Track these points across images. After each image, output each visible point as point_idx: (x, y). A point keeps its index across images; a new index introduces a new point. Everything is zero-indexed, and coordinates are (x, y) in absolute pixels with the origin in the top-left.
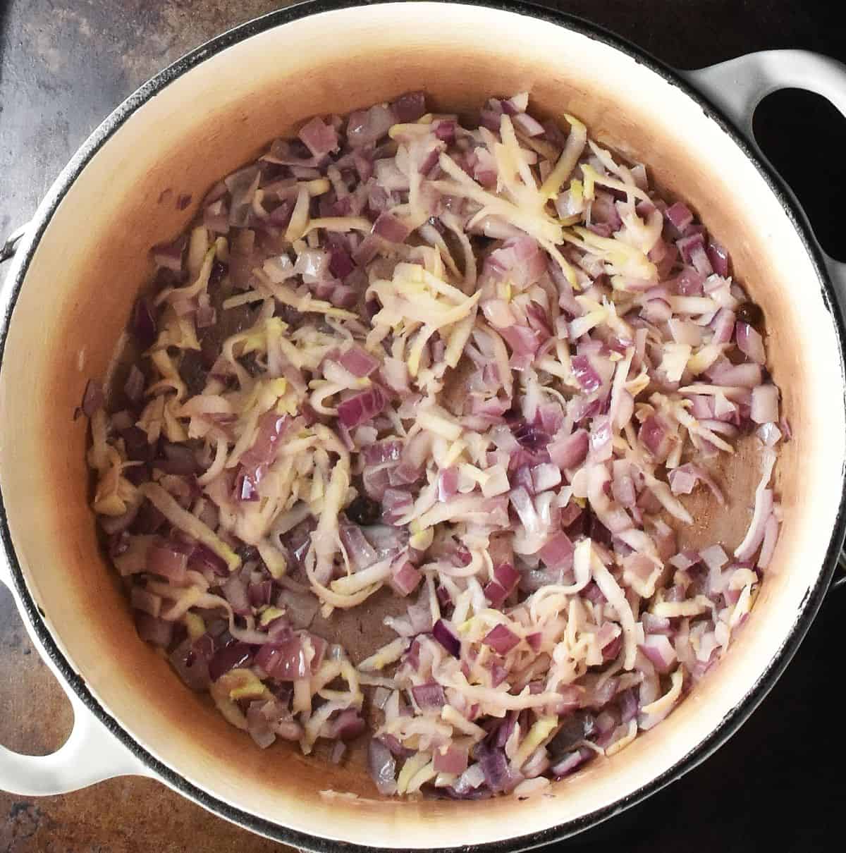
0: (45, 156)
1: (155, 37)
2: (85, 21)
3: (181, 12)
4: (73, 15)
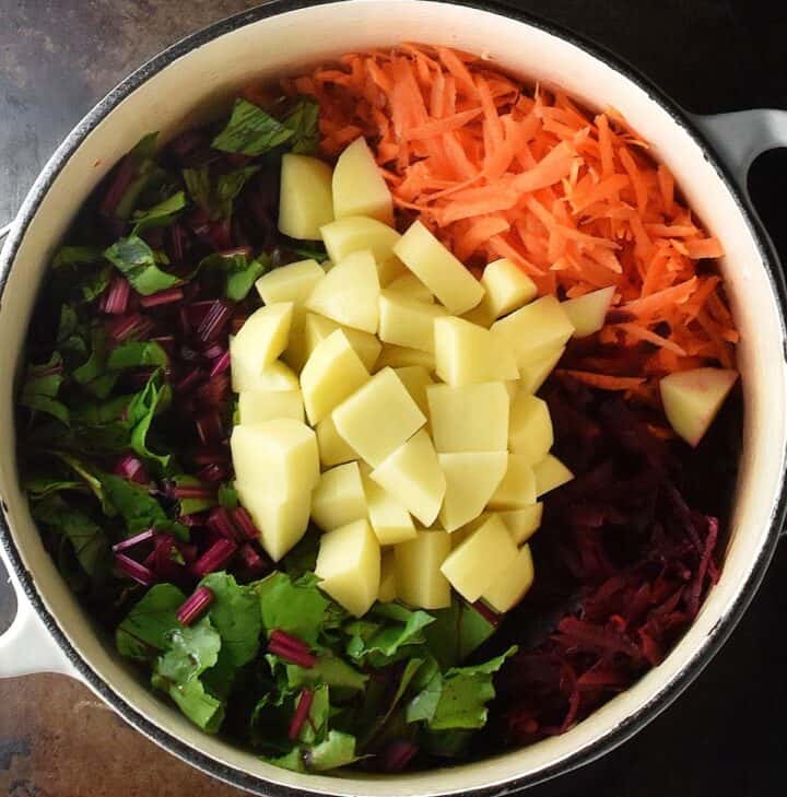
1: (116, 51)
2: (48, 39)
3: (139, 27)
4: (38, 33)
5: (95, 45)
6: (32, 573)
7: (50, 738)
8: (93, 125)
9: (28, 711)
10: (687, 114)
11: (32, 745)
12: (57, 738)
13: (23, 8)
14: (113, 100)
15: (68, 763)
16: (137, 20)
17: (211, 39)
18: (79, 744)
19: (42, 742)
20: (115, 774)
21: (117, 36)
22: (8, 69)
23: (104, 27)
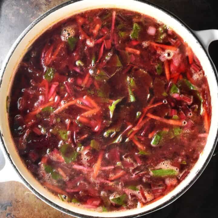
2: (21, 9)
3: (46, 7)
4: (18, 8)
5: (34, 12)
6: (9, 153)
7: (18, 202)
8: (28, 31)
9: (12, 194)
10: (192, 30)
11: (13, 203)
12: (20, 202)
14: (34, 24)
15: (23, 209)
16: (46, 5)
17: (61, 8)
18: (26, 204)
19: (16, 203)
20: (35, 212)
21: (40, 9)
22: (10, 17)
23: (37, 6)
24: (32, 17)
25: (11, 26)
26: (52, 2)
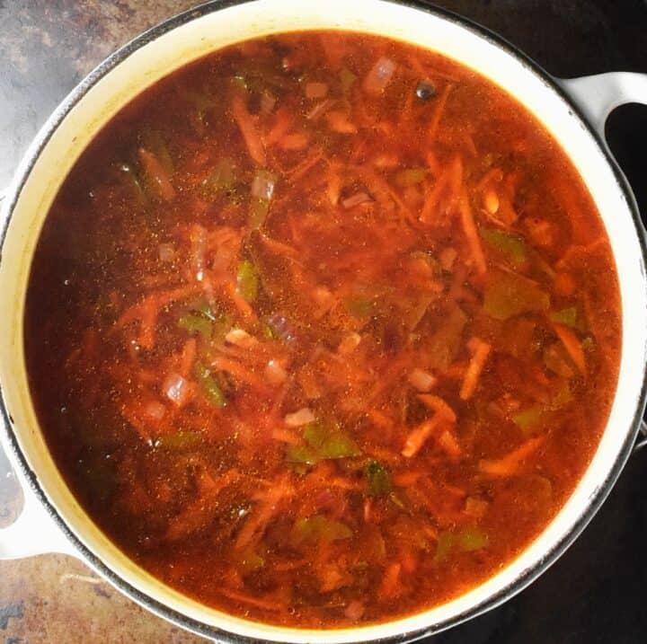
0: (19, 139)
1: (102, 46)
2: (46, 35)
3: (121, 26)
4: (38, 30)
5: (84, 40)
6: (35, 473)
7: (40, 604)
8: (71, 107)
9: (22, 581)
10: (554, 78)
11: (25, 609)
12: (46, 604)
13: (26, 9)
14: (87, 86)
15: (54, 624)
16: (119, 21)
18: (64, 609)
19: (33, 608)
20: (93, 635)
21: (102, 33)
22: (13, 59)
23: (92, 26)
24: (78, 56)
25: (16, 85)
26: (138, 13)
